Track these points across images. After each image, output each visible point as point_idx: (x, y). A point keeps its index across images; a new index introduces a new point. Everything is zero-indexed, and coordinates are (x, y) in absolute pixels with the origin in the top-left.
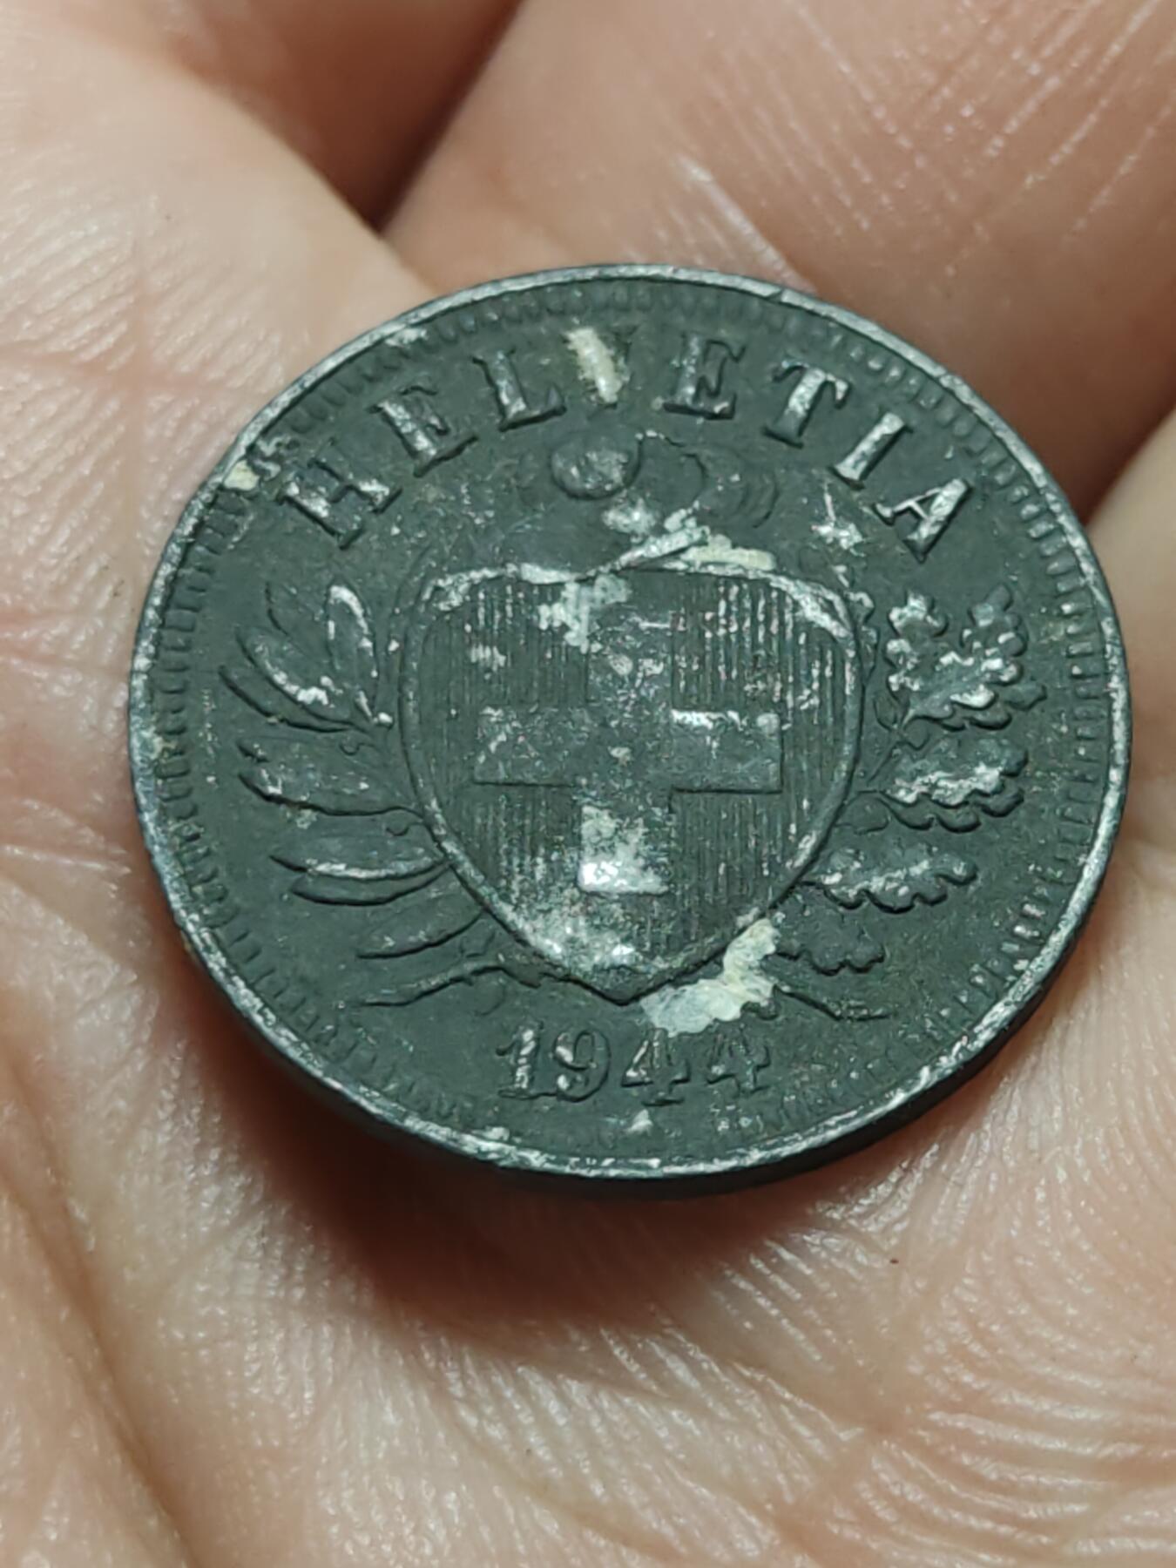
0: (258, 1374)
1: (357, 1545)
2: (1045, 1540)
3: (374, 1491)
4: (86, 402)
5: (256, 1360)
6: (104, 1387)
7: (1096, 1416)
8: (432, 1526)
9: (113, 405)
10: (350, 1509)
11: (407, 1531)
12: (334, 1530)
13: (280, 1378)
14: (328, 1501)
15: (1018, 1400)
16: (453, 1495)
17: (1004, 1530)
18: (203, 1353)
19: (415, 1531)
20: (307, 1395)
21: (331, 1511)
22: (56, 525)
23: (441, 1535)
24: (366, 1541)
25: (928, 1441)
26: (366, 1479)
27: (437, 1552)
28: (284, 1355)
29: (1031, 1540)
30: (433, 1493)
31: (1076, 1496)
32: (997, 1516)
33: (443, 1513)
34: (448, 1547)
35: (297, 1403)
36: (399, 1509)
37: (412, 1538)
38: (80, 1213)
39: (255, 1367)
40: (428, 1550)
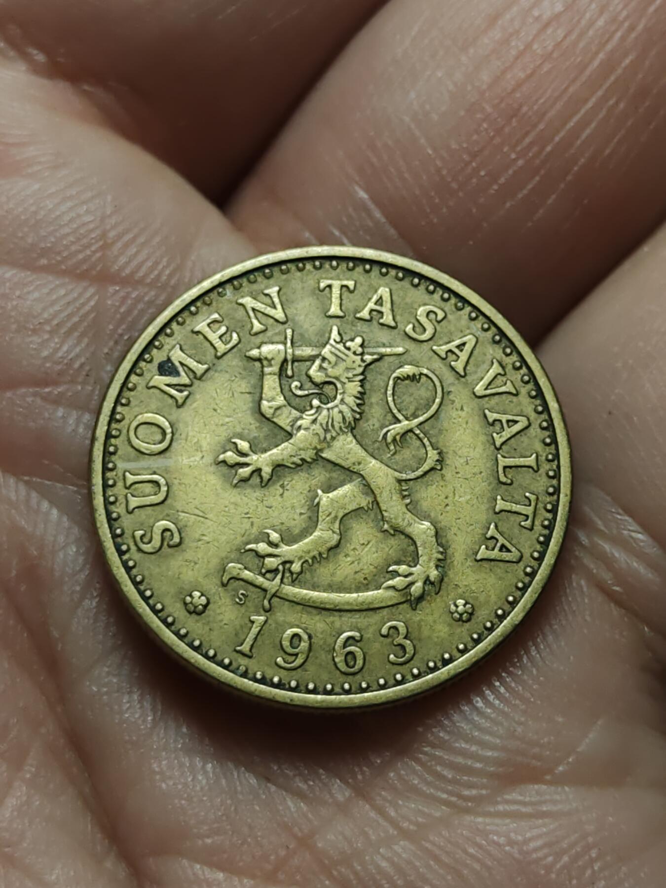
0: (128, 709)
1: (167, 785)
2: (470, 804)
3: (176, 761)
4: (79, 290)
5: (128, 702)
6: (59, 709)
7: (496, 754)
8: (200, 778)
9: (91, 290)
10: (165, 769)
11: (189, 779)
12: (158, 777)
13: (138, 710)
14: (155, 765)
15: (463, 746)
16: (210, 765)
17: (454, 799)
18: (105, 697)
19: (193, 780)
20: (150, 718)
21: (157, 769)
22: (62, 343)
23: (204, 782)
24: (171, 783)
25: (423, 760)
26: (173, 756)
27: (202, 788)
28: (139, 702)
29: (464, 804)
30: (201, 764)
31: (483, 787)
32: (451, 793)
33: (205, 772)
34: (207, 788)
35: (144, 721)
36: (186, 770)
37: (191, 783)
38: (56, 634)
39: (128, 705)
40: (198, 788)
